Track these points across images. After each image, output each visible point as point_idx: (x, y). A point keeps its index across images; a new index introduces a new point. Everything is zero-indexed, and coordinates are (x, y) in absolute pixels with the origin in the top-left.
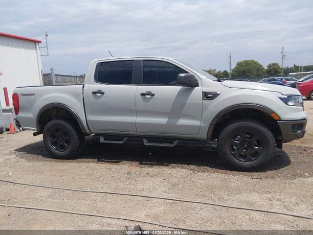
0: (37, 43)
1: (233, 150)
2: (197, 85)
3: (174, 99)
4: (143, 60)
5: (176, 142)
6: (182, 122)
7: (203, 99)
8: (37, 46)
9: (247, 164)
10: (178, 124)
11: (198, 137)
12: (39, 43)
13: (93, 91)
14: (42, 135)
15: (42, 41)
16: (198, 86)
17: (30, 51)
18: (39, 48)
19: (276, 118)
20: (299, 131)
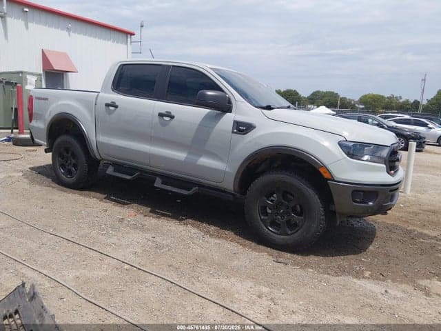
0: (129, 36)
1: (266, 214)
2: (229, 110)
3: (196, 127)
4: (173, 66)
5: (195, 189)
6: (204, 161)
7: (233, 132)
8: (129, 39)
9: (280, 238)
10: (198, 163)
11: (222, 186)
12: (132, 36)
13: (107, 102)
14: (51, 153)
15: (135, 33)
16: (231, 112)
17: (119, 45)
18: (131, 42)
19: (326, 175)
20: (371, 203)
